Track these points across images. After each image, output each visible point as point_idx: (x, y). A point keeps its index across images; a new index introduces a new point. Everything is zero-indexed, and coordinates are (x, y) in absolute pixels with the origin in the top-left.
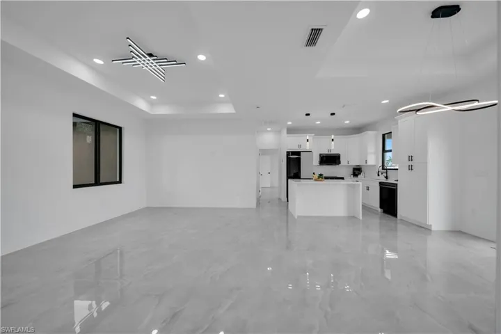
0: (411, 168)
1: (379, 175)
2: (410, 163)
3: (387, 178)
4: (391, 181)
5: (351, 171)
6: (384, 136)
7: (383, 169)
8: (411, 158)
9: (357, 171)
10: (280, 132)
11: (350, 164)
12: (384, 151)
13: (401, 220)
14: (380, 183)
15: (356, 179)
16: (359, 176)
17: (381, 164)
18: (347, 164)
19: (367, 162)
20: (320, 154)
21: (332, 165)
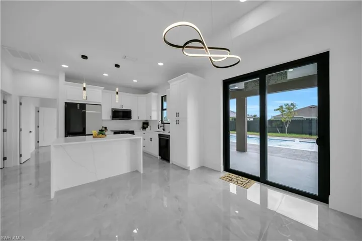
0: (178, 122)
1: (159, 128)
2: (177, 118)
3: (164, 130)
4: (166, 133)
5: (141, 125)
6: (162, 97)
7: (162, 123)
8: (178, 115)
9: (145, 125)
10: (57, 78)
11: (139, 119)
12: (163, 110)
13: (172, 164)
14: (159, 135)
15: (144, 132)
16: (147, 129)
17: (160, 119)
18: (137, 119)
19: (152, 117)
20: (112, 109)
21: (123, 119)
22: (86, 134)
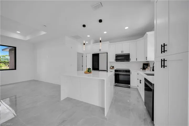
0: (163, 63)
8: (163, 48)
18: (136, 61)
19: (147, 58)
20: (116, 54)
21: (124, 61)
22: (100, 70)
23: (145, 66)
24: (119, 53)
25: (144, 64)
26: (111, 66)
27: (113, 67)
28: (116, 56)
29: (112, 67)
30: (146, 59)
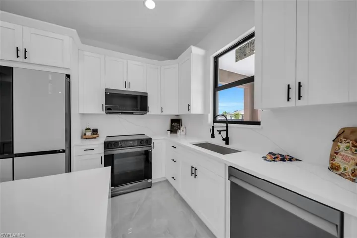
1: (213, 136)
3: (226, 141)
6: (216, 57)
12: (216, 87)
16: (179, 132)
18: (159, 113)
19: (191, 108)
20: (106, 90)
21: (132, 113)
23: (175, 125)
24: (118, 86)
25: (173, 121)
26: (89, 129)
27: (95, 132)
28: (106, 94)
29: (89, 134)
30: (189, 110)
